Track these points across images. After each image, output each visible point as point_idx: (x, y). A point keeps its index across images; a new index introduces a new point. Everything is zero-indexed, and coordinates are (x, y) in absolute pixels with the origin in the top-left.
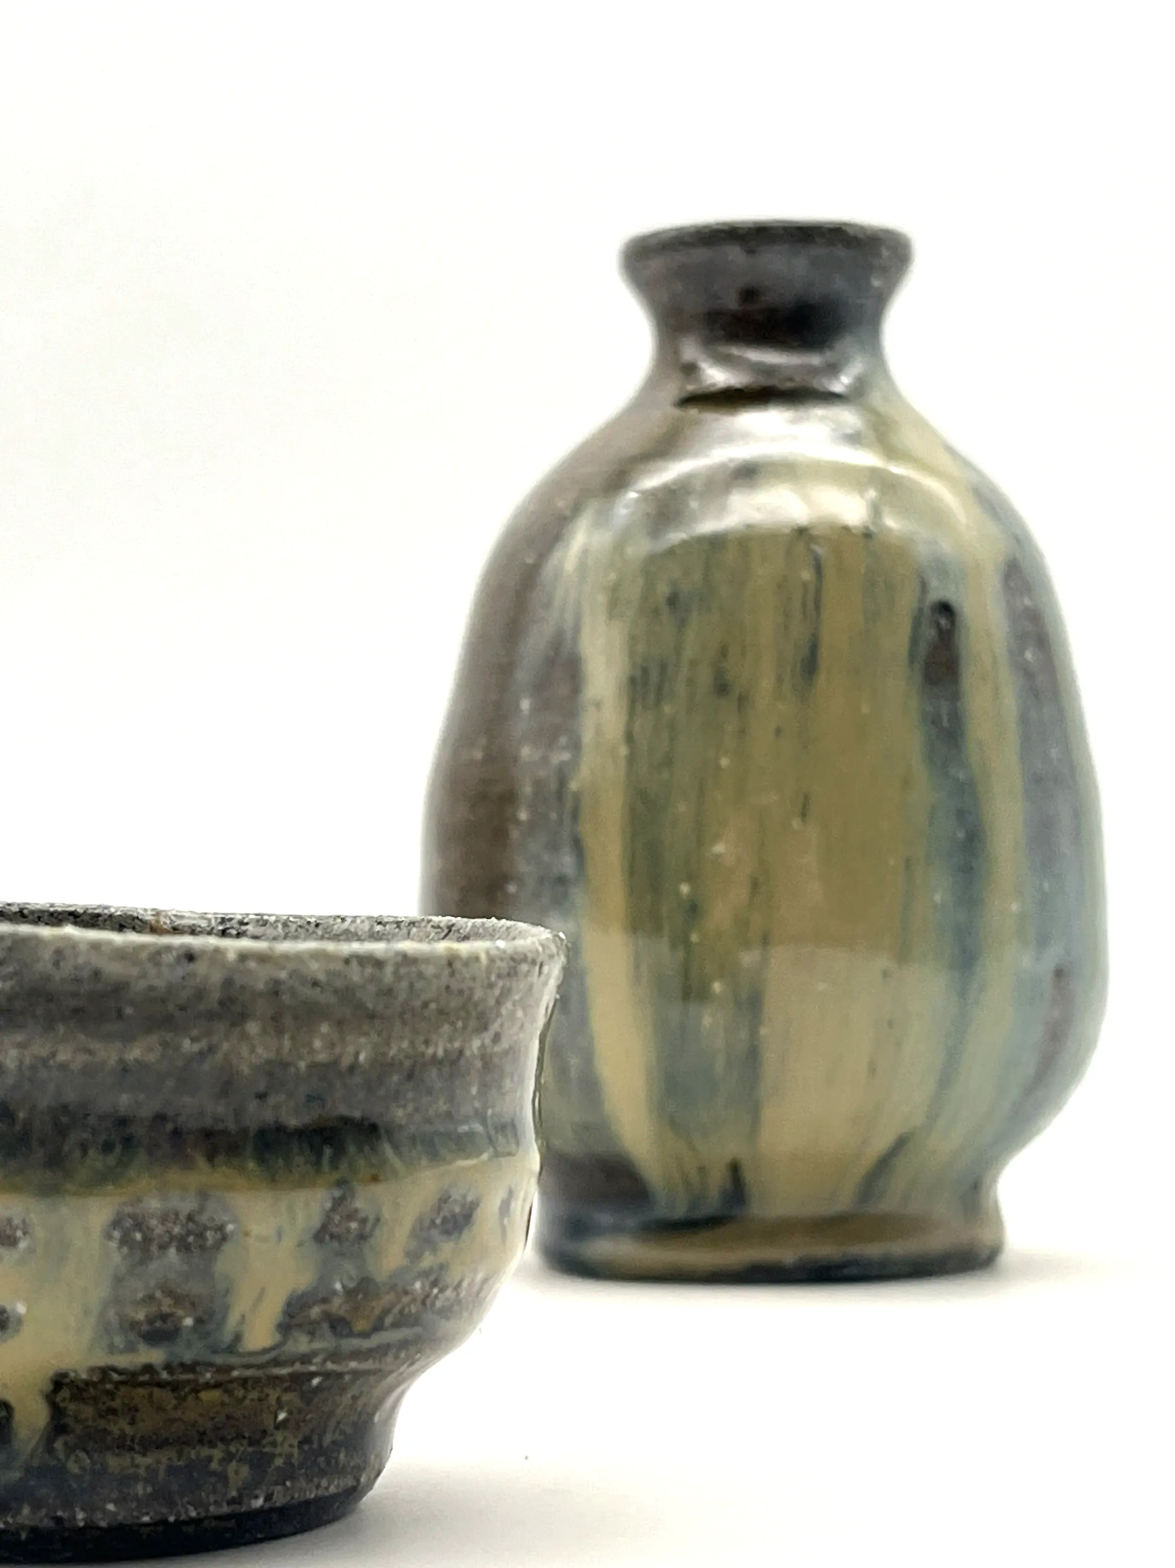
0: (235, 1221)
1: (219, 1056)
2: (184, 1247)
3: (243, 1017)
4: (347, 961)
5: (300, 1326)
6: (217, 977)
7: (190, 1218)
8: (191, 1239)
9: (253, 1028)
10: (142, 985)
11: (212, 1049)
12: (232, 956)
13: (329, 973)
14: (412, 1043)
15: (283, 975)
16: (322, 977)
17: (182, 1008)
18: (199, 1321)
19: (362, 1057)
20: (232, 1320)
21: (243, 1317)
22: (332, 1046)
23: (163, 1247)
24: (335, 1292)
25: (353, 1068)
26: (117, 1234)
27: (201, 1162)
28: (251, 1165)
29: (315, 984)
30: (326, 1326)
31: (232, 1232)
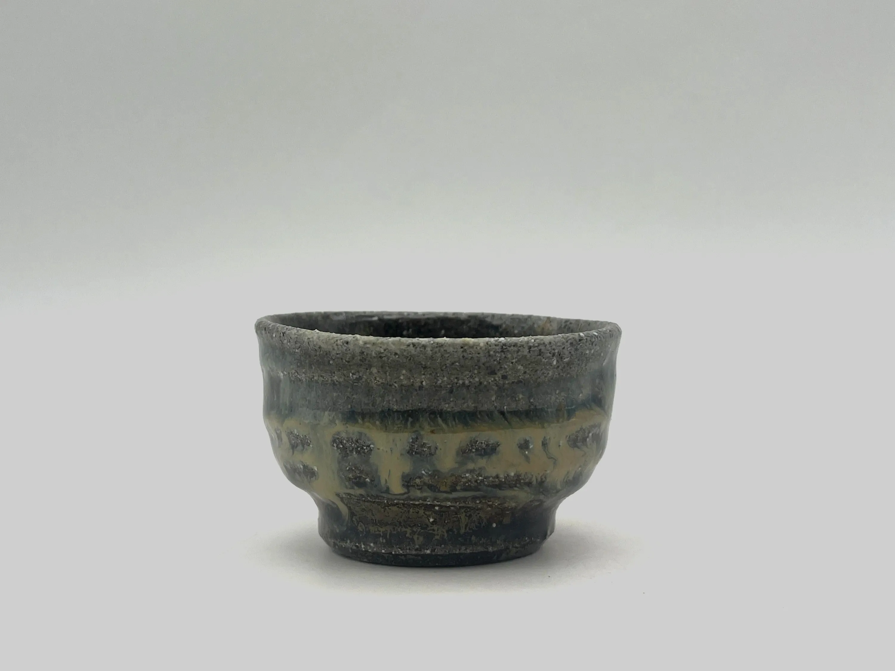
0: (373, 444)
1: (364, 380)
2: (358, 452)
3: (370, 366)
4: (409, 345)
5: (413, 486)
6: (358, 351)
7: (357, 441)
8: (359, 449)
9: (374, 370)
10: (334, 353)
11: (360, 378)
12: (361, 343)
13: (401, 350)
14: (449, 378)
15: (382, 351)
16: (398, 352)
17: (348, 362)
18: (371, 481)
19: (424, 383)
20: (383, 482)
21: (386, 480)
22: (409, 379)
23: (351, 451)
24: (423, 474)
25: (421, 387)
26: (335, 445)
27: (360, 421)
28: (378, 423)
29: (396, 354)
30: (426, 487)
31: (373, 448)
